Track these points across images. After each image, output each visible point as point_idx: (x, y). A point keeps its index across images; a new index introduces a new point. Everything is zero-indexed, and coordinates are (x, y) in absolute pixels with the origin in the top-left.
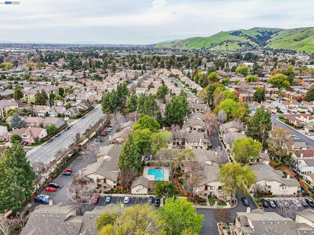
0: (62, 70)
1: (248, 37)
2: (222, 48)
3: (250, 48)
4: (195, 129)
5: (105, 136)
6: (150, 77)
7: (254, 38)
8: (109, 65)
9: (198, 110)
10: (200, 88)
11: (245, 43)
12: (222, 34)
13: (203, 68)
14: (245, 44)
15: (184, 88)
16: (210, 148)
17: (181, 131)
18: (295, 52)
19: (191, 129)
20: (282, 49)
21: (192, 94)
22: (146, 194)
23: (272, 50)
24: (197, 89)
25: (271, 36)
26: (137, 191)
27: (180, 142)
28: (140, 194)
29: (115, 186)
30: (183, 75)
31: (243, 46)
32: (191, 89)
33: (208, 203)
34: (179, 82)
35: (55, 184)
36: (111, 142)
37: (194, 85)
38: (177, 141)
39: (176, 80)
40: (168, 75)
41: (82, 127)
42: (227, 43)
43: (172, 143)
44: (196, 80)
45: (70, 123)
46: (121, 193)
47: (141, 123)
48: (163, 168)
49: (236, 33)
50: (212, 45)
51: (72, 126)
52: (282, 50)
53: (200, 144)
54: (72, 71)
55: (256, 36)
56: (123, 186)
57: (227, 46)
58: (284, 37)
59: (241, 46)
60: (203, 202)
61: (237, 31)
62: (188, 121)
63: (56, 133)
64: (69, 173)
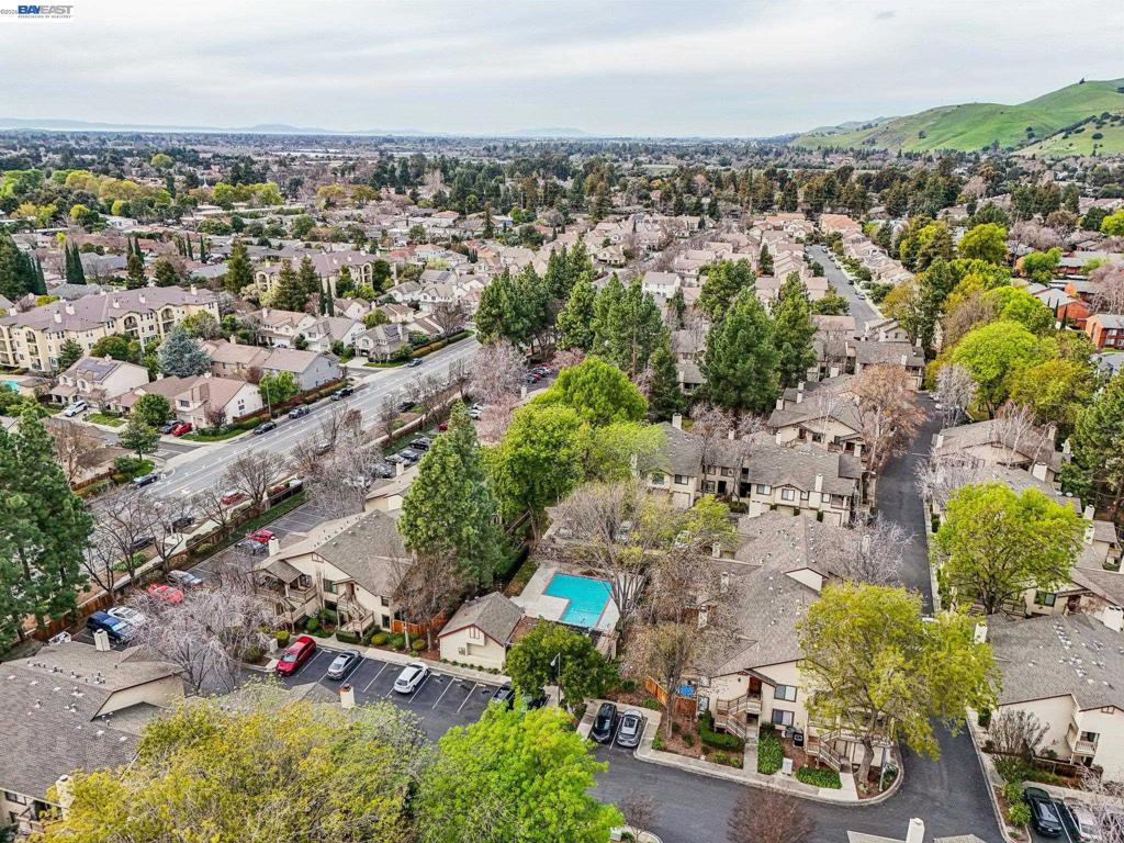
22: (495, 672)
26: (463, 653)
28: (472, 667)
29: (386, 619)
33: (751, 760)
46: (401, 649)
60: (726, 748)
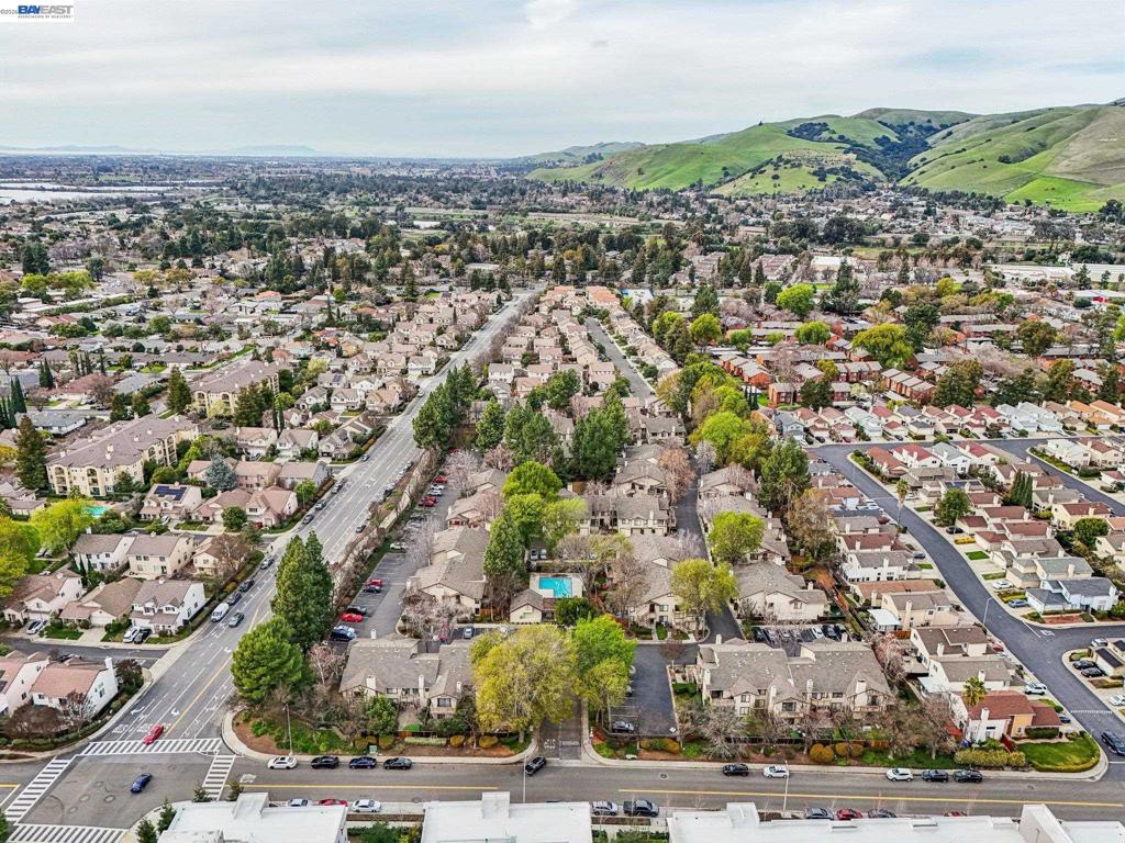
0: (250, 291)
1: (848, 146)
2: (758, 187)
3: (855, 188)
4: (641, 487)
5: (432, 506)
6: (525, 324)
7: (869, 148)
8: (391, 270)
9: (654, 434)
10: (667, 366)
11: (839, 166)
12: (763, 132)
13: (685, 282)
14: (836, 174)
15: (625, 357)
16: (672, 531)
17: (608, 492)
18: (998, 205)
19: (633, 487)
20: (959, 190)
21: (646, 380)
23: (924, 193)
24: (658, 368)
25: (930, 141)
26: (521, 617)
27: (607, 520)
29: (477, 610)
30: (623, 313)
31: (831, 179)
32: (643, 364)
33: (655, 636)
34: (611, 337)
35: (359, 608)
36: (453, 521)
37: (652, 351)
38: (599, 517)
39: (603, 327)
40: (577, 311)
41: (371, 483)
42: (777, 167)
43: (589, 522)
44: (658, 334)
45: (337, 473)
46: (490, 621)
47: (519, 479)
48: (570, 575)
49: (809, 130)
50: (728, 175)
51: (344, 481)
52: (957, 195)
53: (650, 524)
54: (279, 296)
55: (877, 140)
56: (494, 608)
57: (775, 177)
58: (970, 144)
59: (822, 179)
60: (646, 633)
61: (814, 122)
62: (627, 468)
63: (315, 501)
64: (377, 588)
